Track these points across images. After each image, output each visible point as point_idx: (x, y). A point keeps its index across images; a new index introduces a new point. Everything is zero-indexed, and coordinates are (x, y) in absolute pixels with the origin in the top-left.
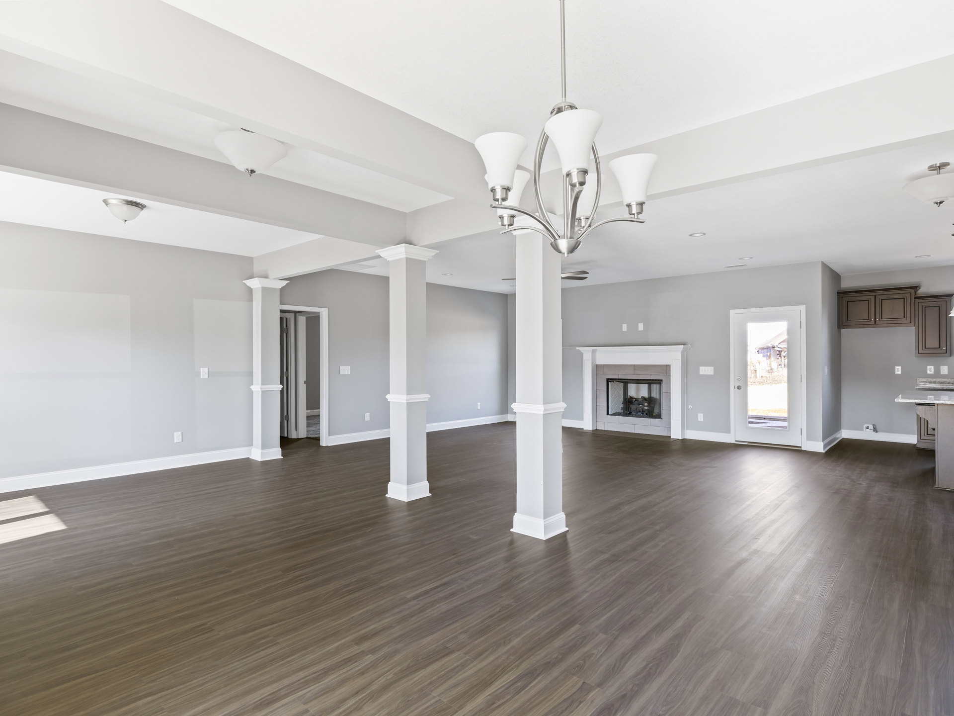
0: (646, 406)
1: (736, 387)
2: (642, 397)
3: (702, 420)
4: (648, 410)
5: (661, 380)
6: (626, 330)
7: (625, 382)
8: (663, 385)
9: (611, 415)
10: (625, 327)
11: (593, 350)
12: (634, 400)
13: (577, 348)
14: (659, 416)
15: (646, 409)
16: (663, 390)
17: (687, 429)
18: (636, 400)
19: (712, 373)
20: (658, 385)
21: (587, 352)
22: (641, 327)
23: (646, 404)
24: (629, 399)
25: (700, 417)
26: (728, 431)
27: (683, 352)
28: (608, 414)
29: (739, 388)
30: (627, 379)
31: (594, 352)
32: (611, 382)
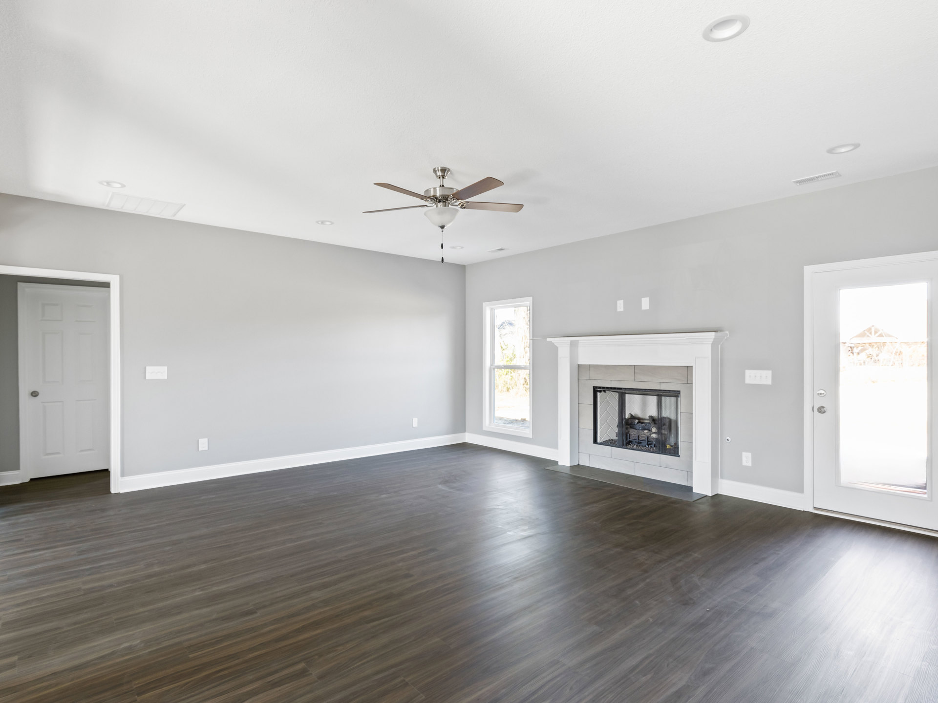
0: (655, 433)
1: (815, 409)
2: (649, 417)
3: (750, 464)
4: (657, 439)
5: (679, 392)
6: (622, 310)
7: (622, 393)
8: (682, 399)
9: (600, 444)
10: (620, 306)
11: (571, 342)
12: (637, 421)
13: (549, 339)
14: (674, 451)
15: (653, 439)
16: (682, 408)
17: (722, 478)
18: (641, 421)
19: (769, 382)
20: (673, 399)
21: (563, 345)
22: (645, 304)
23: (654, 430)
24: (627, 420)
25: (747, 459)
26: (800, 489)
27: (714, 345)
28: (595, 441)
29: (821, 410)
30: (625, 389)
31: (573, 345)
32: (600, 391)
